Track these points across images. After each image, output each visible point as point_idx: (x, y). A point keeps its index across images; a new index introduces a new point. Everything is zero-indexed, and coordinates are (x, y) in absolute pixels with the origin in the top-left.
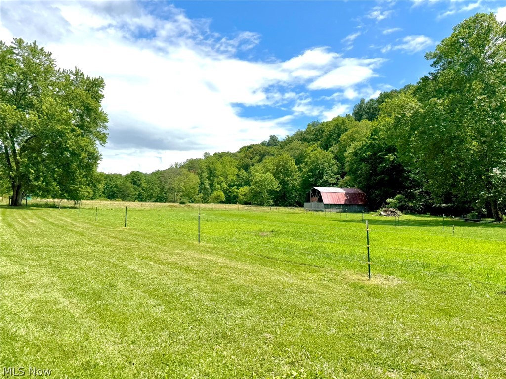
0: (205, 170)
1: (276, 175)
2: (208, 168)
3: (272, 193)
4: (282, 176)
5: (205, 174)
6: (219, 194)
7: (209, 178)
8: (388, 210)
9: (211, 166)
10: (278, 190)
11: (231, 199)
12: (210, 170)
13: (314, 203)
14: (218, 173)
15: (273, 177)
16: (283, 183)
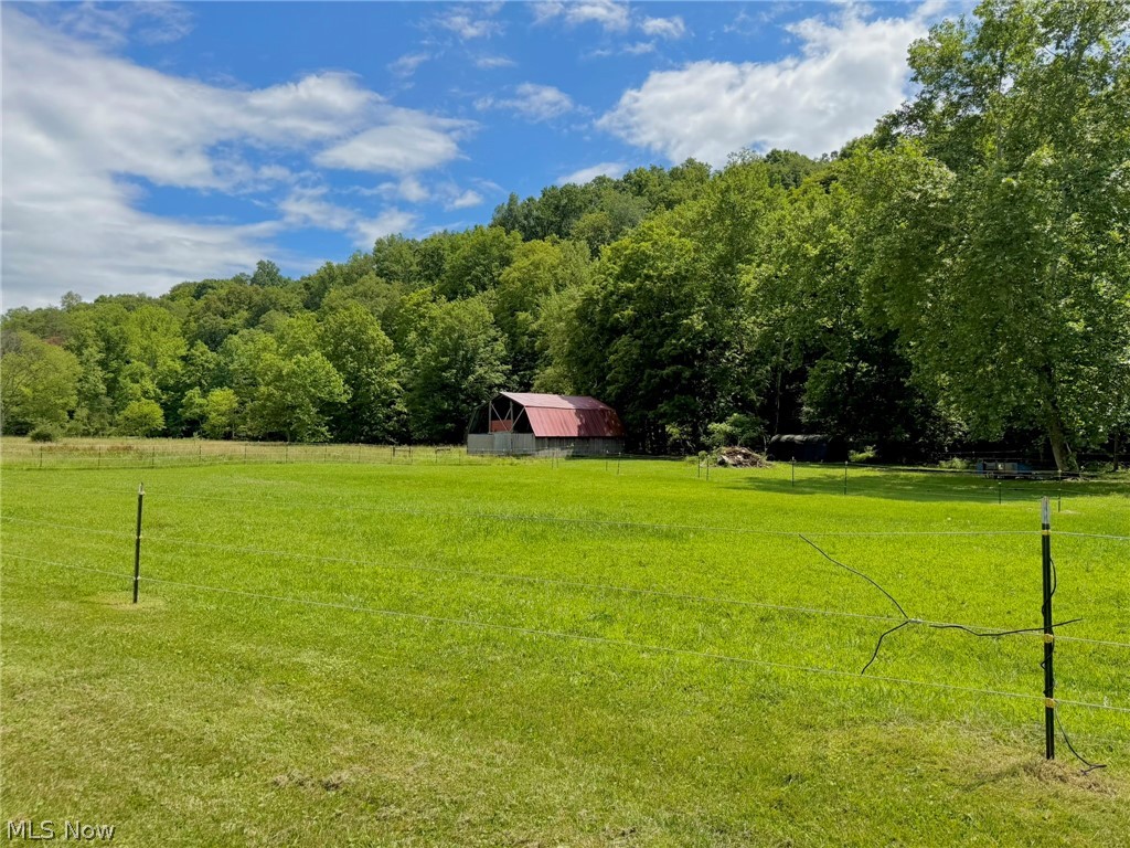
0: (90, 341)
1: (335, 357)
2: (102, 334)
3: (326, 407)
4: (351, 365)
5: (94, 352)
6: (146, 409)
7: (103, 364)
8: (736, 453)
9: (111, 330)
10: (344, 399)
11: (182, 424)
12: (107, 340)
13: (502, 435)
14: (134, 349)
15: (329, 366)
16: (354, 381)
